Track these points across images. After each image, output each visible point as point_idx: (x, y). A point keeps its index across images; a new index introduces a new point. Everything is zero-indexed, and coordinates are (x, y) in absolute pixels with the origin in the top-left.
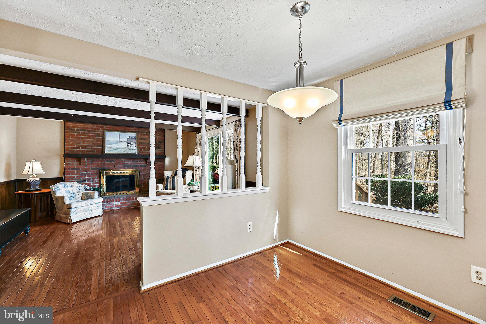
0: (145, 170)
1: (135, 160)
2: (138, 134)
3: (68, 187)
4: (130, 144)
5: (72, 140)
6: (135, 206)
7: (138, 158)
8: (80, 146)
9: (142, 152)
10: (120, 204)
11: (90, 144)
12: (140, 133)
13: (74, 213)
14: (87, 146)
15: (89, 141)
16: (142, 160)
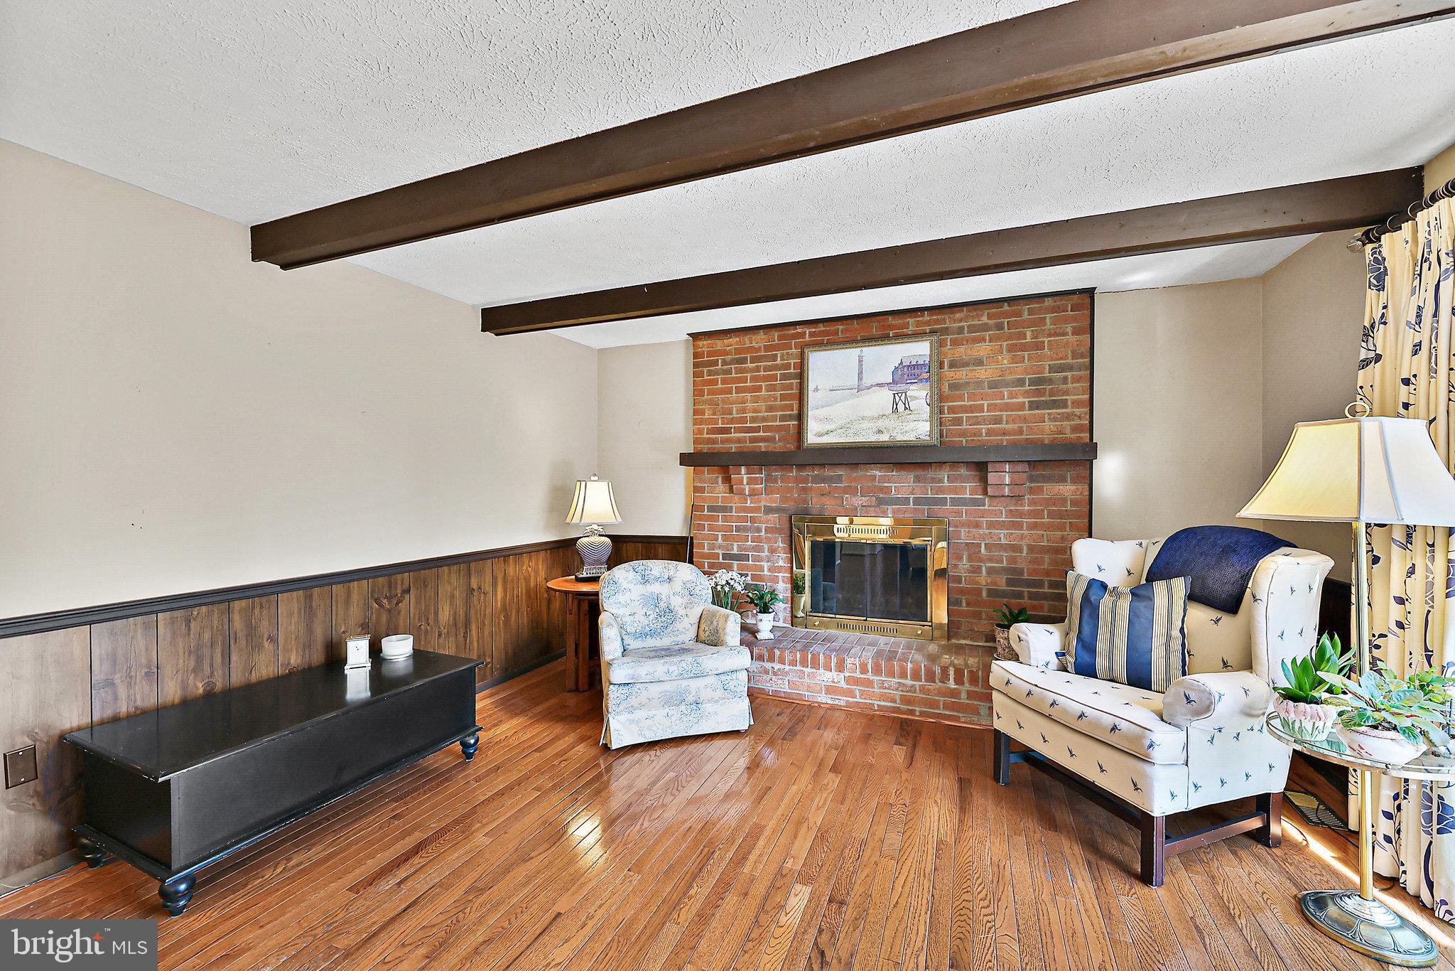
0: (977, 525)
1: (930, 473)
2: (942, 344)
3: (657, 579)
4: (903, 398)
5: (711, 403)
6: (912, 712)
7: (941, 464)
8: (732, 421)
9: (963, 434)
10: (843, 684)
11: (760, 412)
12: (952, 334)
13: (621, 707)
14: (753, 420)
15: (756, 400)
16: (963, 471)
